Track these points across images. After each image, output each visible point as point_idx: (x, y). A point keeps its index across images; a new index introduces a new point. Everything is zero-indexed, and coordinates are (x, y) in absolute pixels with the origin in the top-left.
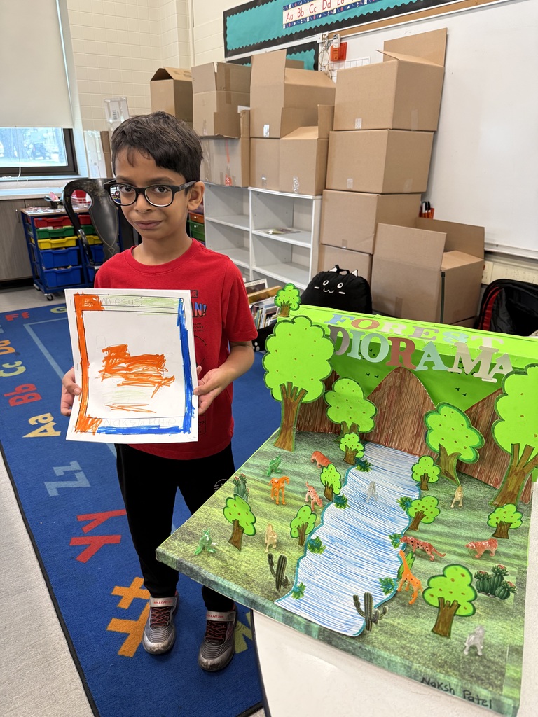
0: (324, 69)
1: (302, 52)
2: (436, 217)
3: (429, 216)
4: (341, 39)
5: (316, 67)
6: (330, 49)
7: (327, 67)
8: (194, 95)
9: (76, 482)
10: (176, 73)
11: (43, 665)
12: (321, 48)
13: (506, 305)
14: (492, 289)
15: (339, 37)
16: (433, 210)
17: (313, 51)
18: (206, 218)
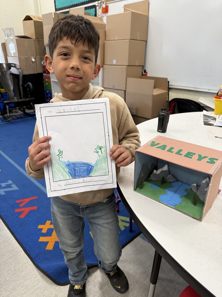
0: (99, 17)
1: (90, 9)
2: (148, 75)
3: (146, 75)
4: (106, 4)
5: (96, 15)
6: (101, 8)
7: (100, 15)
8: (44, 27)
9: (12, 188)
10: (34, 17)
11: (13, 258)
12: (97, 8)
13: (178, 108)
14: (171, 102)
15: (105, 3)
16: (147, 73)
17: (94, 9)
18: (52, 80)
